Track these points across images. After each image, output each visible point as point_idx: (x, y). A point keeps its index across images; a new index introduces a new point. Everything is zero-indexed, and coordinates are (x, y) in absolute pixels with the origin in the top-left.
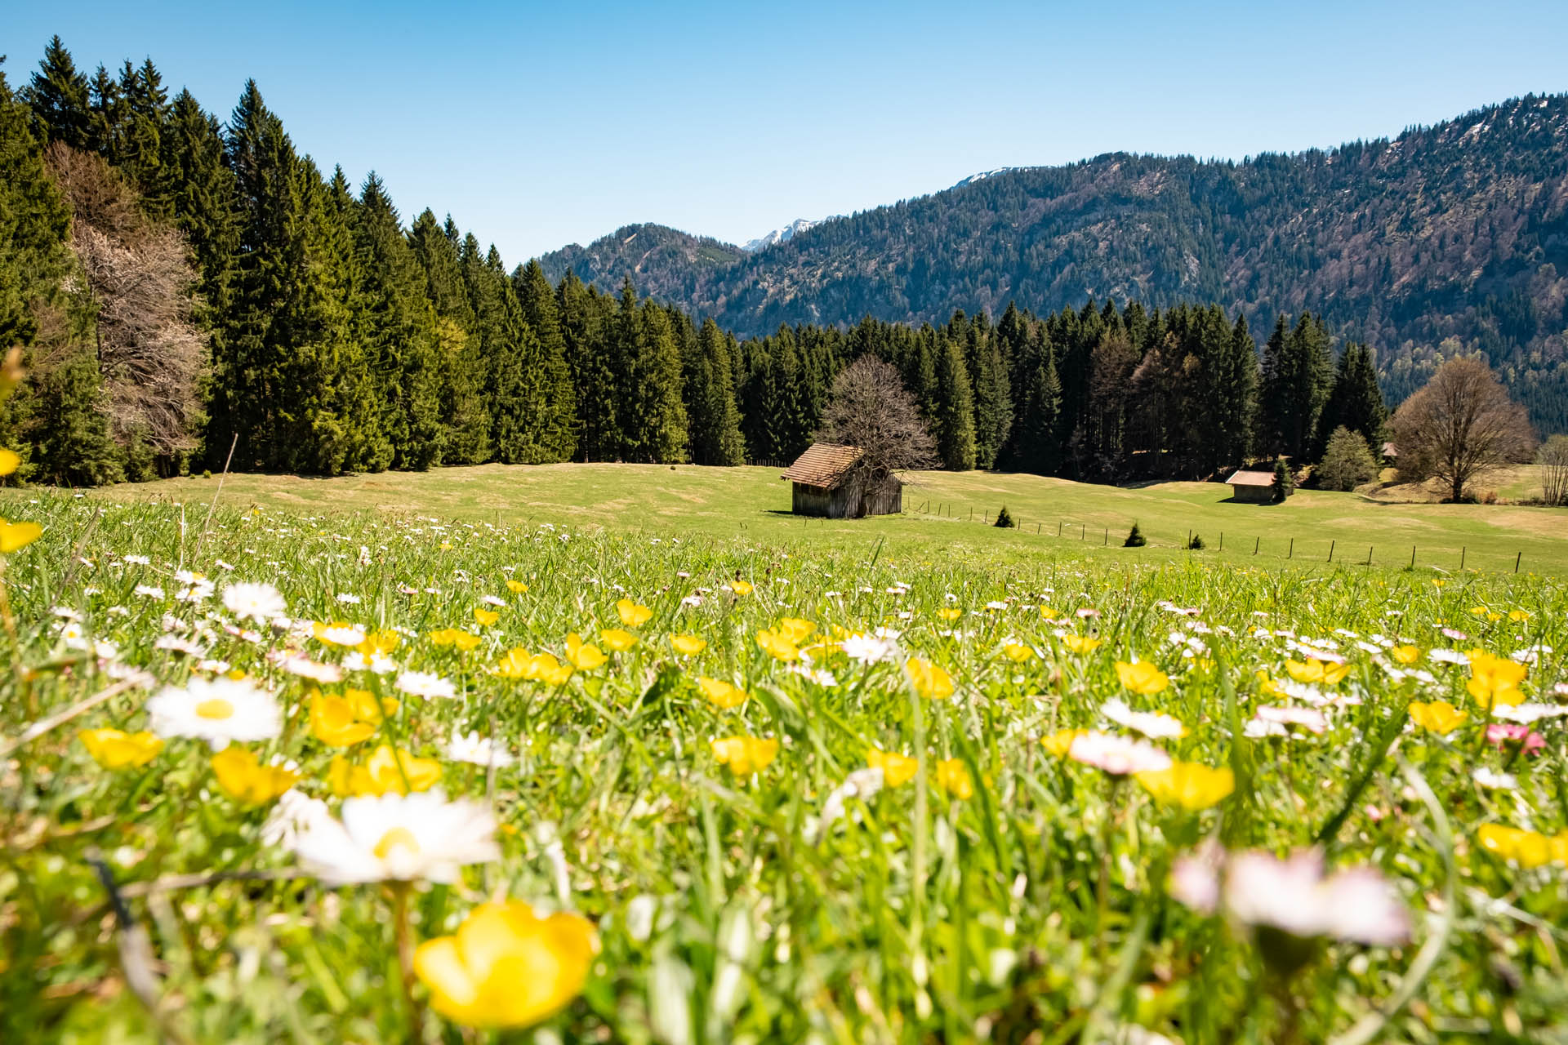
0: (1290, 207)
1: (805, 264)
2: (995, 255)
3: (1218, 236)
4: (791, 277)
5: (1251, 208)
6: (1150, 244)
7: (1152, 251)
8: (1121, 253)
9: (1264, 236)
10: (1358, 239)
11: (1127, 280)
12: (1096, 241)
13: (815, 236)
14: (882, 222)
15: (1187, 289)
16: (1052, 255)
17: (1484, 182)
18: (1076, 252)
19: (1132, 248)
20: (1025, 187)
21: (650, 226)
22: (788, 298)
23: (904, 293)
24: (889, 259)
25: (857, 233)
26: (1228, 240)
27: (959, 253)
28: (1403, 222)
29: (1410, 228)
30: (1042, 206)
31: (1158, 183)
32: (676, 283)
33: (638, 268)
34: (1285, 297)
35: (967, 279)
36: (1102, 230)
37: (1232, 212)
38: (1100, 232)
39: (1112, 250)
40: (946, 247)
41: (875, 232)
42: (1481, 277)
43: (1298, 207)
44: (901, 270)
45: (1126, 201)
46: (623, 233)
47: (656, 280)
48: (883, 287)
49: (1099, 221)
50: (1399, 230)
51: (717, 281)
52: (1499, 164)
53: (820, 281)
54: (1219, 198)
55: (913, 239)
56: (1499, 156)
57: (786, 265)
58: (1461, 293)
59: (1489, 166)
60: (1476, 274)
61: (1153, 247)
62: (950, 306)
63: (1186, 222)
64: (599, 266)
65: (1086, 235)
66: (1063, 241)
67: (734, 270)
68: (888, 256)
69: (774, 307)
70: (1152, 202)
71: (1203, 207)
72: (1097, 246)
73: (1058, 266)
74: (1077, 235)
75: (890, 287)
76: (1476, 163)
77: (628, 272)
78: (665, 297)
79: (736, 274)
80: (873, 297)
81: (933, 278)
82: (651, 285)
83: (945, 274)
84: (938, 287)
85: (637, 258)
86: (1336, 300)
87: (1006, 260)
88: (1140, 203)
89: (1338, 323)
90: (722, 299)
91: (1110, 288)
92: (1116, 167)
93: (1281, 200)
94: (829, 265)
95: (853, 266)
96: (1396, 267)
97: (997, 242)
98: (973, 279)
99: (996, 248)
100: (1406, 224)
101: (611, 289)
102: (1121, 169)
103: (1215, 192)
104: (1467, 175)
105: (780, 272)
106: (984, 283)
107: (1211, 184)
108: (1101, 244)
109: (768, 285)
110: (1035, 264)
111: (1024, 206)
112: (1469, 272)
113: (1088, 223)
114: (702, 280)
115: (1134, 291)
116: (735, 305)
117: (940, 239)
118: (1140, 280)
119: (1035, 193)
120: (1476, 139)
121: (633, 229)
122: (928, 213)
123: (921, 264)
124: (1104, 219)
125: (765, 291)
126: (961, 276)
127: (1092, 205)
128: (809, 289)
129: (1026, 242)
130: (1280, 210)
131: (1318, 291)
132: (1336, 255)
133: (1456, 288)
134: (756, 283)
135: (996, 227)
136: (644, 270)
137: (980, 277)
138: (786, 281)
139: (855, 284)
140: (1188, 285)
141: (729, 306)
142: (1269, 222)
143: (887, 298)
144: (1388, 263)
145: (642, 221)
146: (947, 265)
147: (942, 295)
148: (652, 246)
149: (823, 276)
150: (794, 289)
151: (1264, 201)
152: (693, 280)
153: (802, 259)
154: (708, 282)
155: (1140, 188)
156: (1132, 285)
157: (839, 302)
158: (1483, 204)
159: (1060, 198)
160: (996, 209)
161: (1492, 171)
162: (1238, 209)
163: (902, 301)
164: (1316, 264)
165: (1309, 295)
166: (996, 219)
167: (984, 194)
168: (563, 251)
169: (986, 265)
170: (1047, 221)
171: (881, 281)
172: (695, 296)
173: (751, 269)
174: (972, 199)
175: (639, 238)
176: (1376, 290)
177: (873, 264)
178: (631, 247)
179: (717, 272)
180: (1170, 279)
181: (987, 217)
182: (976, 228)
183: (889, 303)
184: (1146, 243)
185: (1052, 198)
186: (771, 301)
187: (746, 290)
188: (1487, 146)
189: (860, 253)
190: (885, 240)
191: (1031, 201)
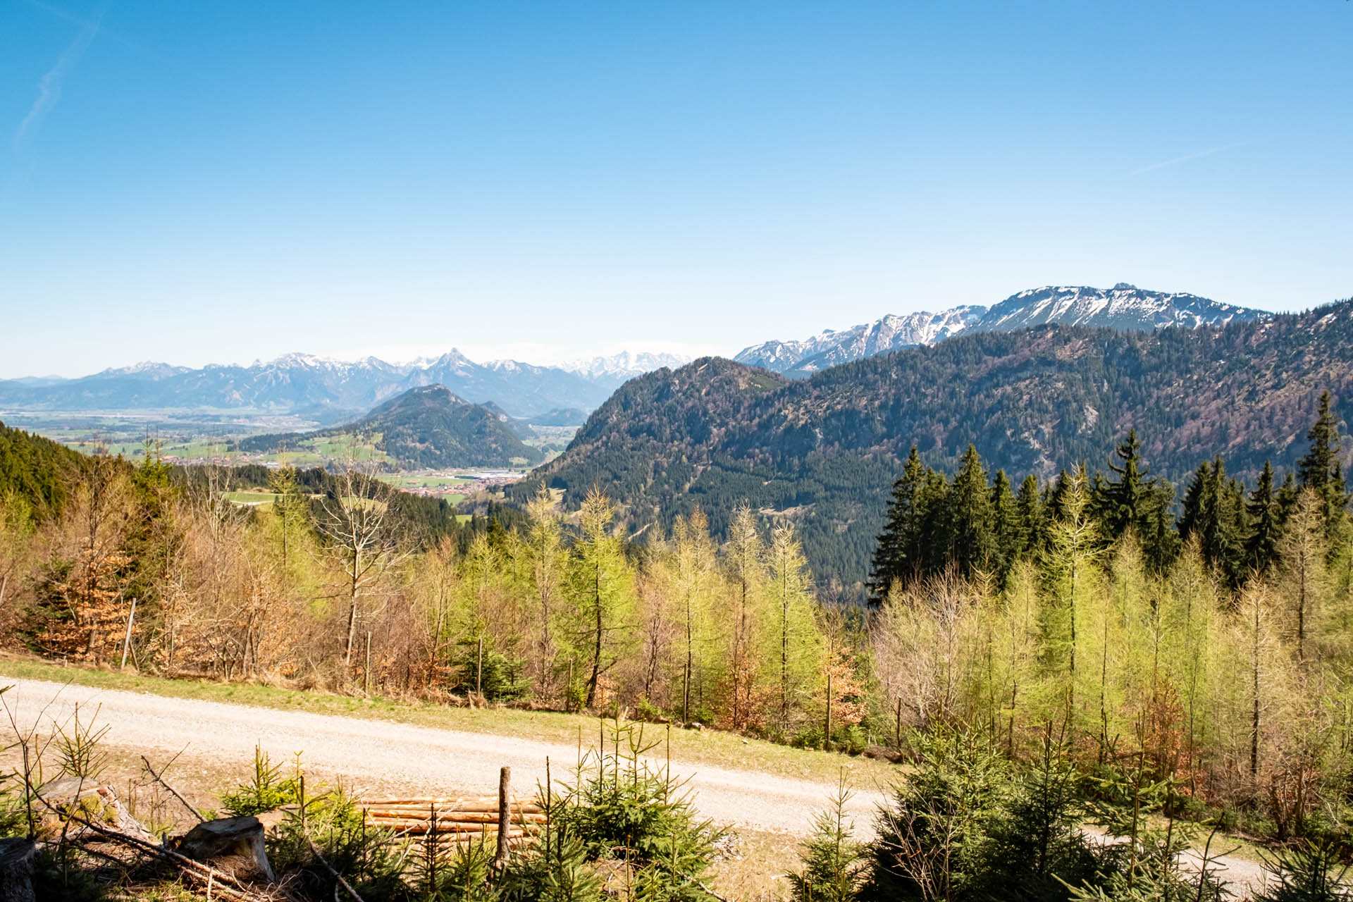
0: (1175, 374)
1: (817, 398)
2: (951, 399)
3: (1117, 394)
4: (806, 406)
5: (1145, 373)
6: (1060, 399)
7: (1061, 405)
8: (1036, 406)
9: (1150, 396)
10: (1214, 405)
11: (1036, 427)
12: (1021, 394)
13: (826, 376)
14: (876, 368)
15: (1083, 436)
16: (989, 403)
17: (1319, 364)
18: (1005, 402)
19: (1045, 402)
20: (982, 346)
21: (718, 358)
22: (802, 422)
23: (883, 424)
24: (877, 397)
25: (857, 376)
26: (1124, 397)
27: (925, 396)
28: (1250, 393)
29: (1254, 399)
30: (993, 362)
31: (1079, 349)
32: (727, 406)
33: (704, 392)
34: (1150, 447)
35: (928, 417)
36: (1027, 386)
37: (1131, 376)
38: (1026, 386)
39: (1030, 403)
40: (917, 392)
41: (870, 376)
42: (1293, 442)
43: (1180, 374)
44: (883, 407)
45: (1050, 364)
46: (699, 363)
47: (714, 402)
48: (868, 419)
49: (1027, 379)
50: (1245, 400)
51: (757, 405)
52: (1332, 350)
53: (825, 411)
54: (1126, 362)
55: (896, 382)
56: (1335, 344)
57: (804, 398)
58: (1275, 455)
59: (1325, 352)
60: (1290, 439)
61: (1062, 402)
62: (913, 437)
63: (1095, 381)
64: (678, 388)
65: (1015, 389)
66: (998, 392)
67: (768, 398)
68: (877, 395)
69: (789, 430)
70: (1071, 365)
71: (1111, 370)
72: (1021, 398)
73: (991, 411)
74: (1009, 389)
75: (873, 419)
76: (1317, 348)
77: (696, 394)
78: (719, 415)
79: (768, 402)
80: (861, 425)
81: (905, 415)
82: (710, 406)
83: (915, 413)
84: (908, 421)
85: (703, 383)
86: (1184, 453)
87: (958, 404)
88: (1061, 366)
89: (1181, 472)
90: (756, 421)
91: (1023, 432)
92: (1050, 335)
93: (1170, 367)
94: (833, 399)
95: (850, 401)
96: (1232, 432)
97: (954, 389)
98: (932, 417)
99: (952, 394)
100: (1252, 396)
101: (682, 406)
102: (1053, 337)
103: (1123, 357)
104: (1307, 359)
105: (798, 403)
106: (939, 421)
107: (1120, 351)
108: (1025, 397)
109: (789, 412)
110: (975, 409)
111: (979, 361)
112: (1284, 438)
113: (1019, 379)
114: (746, 404)
115: (1040, 436)
116: (765, 426)
117: (914, 384)
118: (1047, 429)
119: (988, 351)
120: (1323, 327)
121: (706, 360)
122: (911, 362)
123: (898, 401)
124: (1031, 377)
125: (786, 417)
126: (924, 413)
127: (1025, 365)
128: (816, 417)
129: (975, 390)
130: (1167, 376)
131: (1173, 445)
132: (1195, 417)
133: (1271, 451)
134: (780, 410)
135: (957, 377)
136: (707, 394)
137: (937, 416)
138: (802, 411)
139: (850, 414)
140: (1083, 432)
141: (759, 425)
142: (1157, 386)
143: (870, 428)
144: (1227, 428)
145: (713, 355)
146: (916, 405)
147: (910, 428)
148: (716, 374)
149: (828, 408)
150: (806, 417)
151: (1157, 368)
152: (740, 403)
153: (816, 393)
154: (750, 405)
155: (1063, 353)
156: (1039, 431)
157: (836, 428)
158: (1312, 383)
159: (1004, 358)
160: (957, 364)
161: (1326, 355)
162: (1137, 372)
163: (881, 430)
164: (1179, 422)
165: (1165, 448)
166: (956, 371)
167: (952, 351)
168: (657, 372)
169: (943, 407)
170: (991, 375)
171: (867, 414)
172: (739, 416)
173: (779, 399)
174: (943, 354)
175: (708, 368)
176: (1214, 448)
177: (864, 402)
178: (702, 375)
179: (757, 399)
180: (1070, 428)
181: (951, 369)
182: (941, 376)
183: (872, 432)
184: (1057, 398)
185: (1000, 357)
186: (788, 424)
187: (772, 416)
188: (1330, 335)
189: (857, 391)
190: (876, 381)
191: (986, 357)
